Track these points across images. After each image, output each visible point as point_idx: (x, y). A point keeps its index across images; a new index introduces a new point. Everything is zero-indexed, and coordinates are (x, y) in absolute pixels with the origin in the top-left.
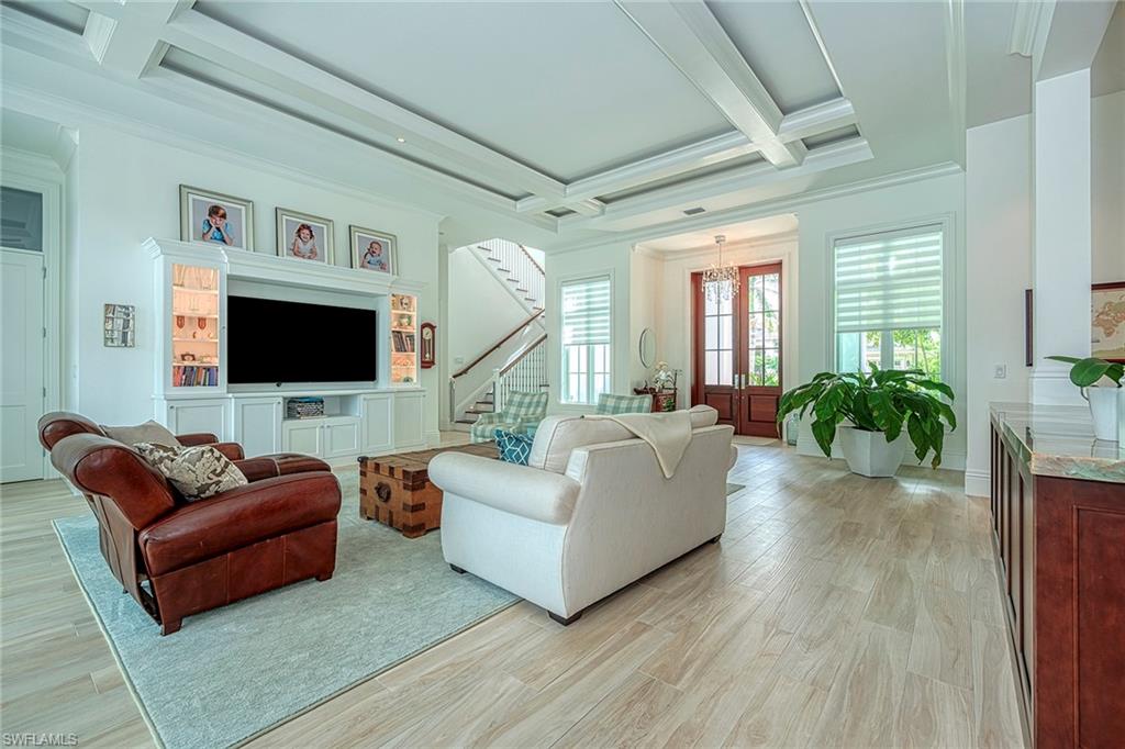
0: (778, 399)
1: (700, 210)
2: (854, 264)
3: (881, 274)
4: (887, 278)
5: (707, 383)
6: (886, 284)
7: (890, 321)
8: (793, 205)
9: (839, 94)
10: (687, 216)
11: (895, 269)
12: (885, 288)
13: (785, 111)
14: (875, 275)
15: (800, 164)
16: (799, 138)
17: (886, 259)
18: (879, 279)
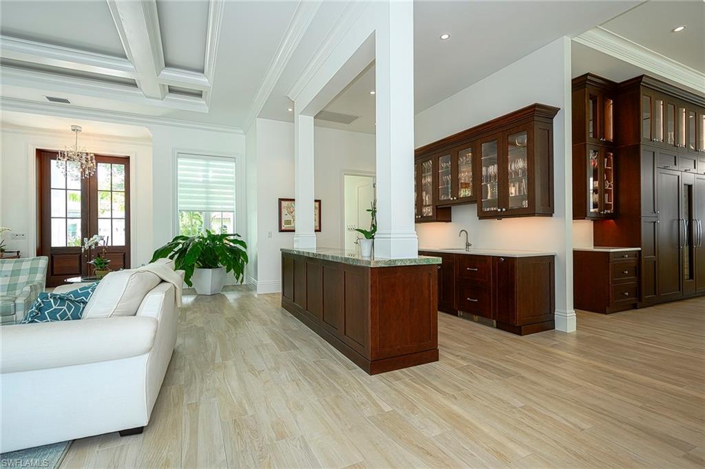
0: (124, 255)
1: (66, 101)
2: (189, 170)
3: (205, 179)
4: (207, 182)
5: (53, 245)
6: (207, 185)
7: (210, 206)
8: (150, 123)
9: (203, 72)
10: (48, 101)
11: (212, 178)
12: (207, 187)
13: (168, 65)
14: (201, 179)
15: (162, 100)
16: (168, 84)
17: (207, 171)
18: (204, 182)
